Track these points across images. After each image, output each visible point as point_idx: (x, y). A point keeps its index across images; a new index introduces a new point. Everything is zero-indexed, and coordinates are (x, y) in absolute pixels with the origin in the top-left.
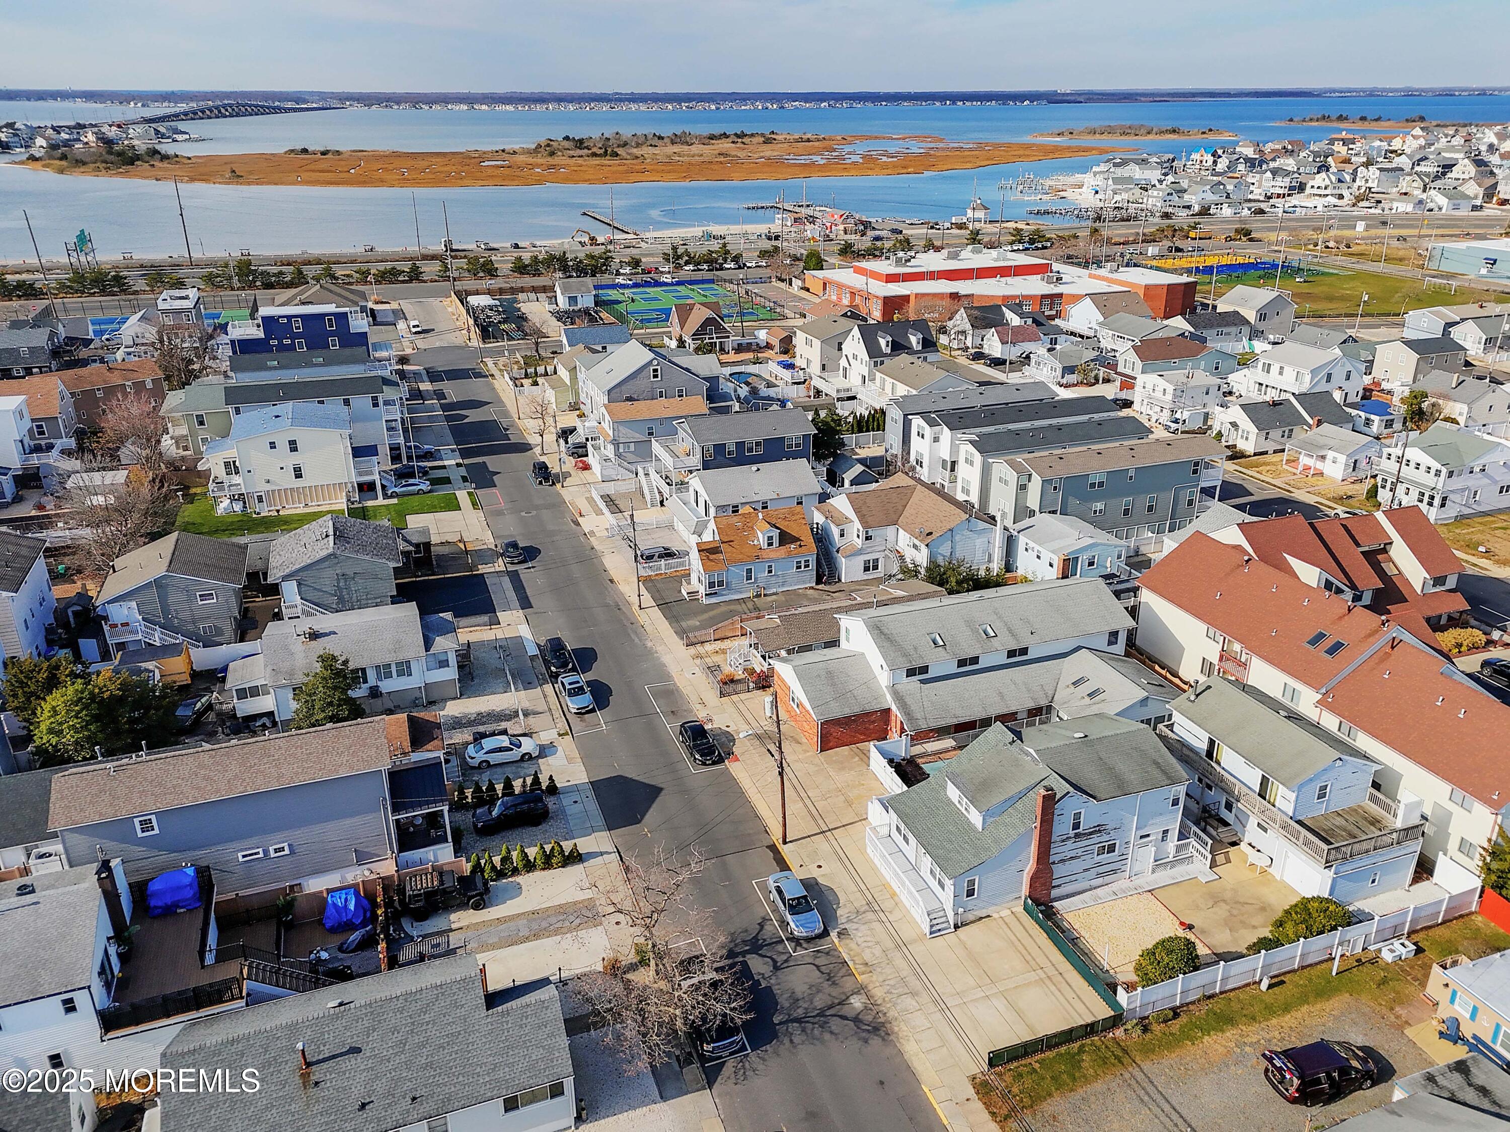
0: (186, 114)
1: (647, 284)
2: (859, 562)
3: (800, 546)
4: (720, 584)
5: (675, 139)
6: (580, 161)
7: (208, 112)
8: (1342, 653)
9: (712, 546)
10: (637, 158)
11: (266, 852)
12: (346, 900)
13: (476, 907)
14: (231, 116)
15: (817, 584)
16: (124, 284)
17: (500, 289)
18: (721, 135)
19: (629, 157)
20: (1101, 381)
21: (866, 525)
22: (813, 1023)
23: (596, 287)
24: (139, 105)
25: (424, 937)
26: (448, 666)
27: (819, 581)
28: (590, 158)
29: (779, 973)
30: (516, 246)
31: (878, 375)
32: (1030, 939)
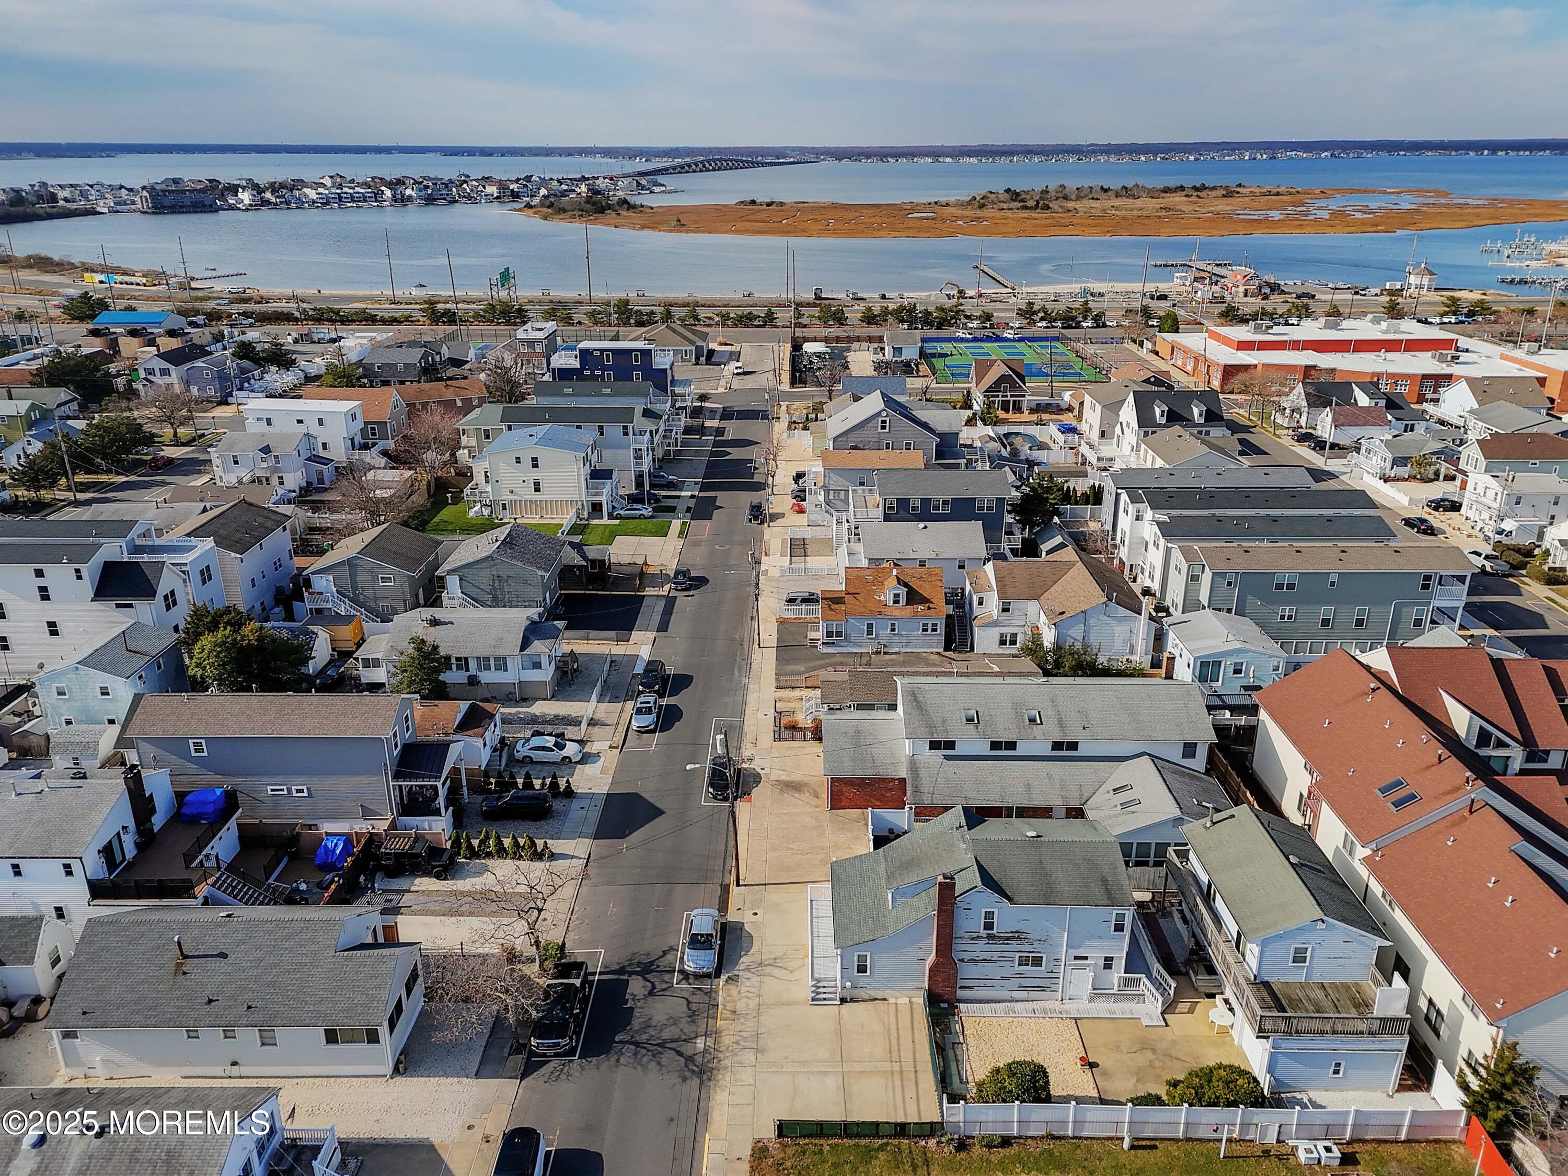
0: (674, 168)
1: (988, 339)
2: (995, 633)
3: (929, 608)
4: (839, 634)
5: (1126, 192)
6: (1009, 214)
7: (694, 167)
8: (1411, 808)
9: (837, 595)
10: (1069, 211)
11: (289, 790)
12: (336, 844)
13: (438, 877)
14: (714, 170)
15: (945, 650)
16: (525, 317)
17: (837, 337)
18: (1177, 188)
19: (1060, 210)
20: (1442, 477)
21: (1002, 595)
22: (649, 1050)
23: (924, 340)
24: (644, 160)
25: (384, 891)
26: (541, 668)
27: (947, 648)
28: (1020, 211)
29: (650, 999)
30: (883, 297)
31: (1143, 446)
32: (910, 1031)
